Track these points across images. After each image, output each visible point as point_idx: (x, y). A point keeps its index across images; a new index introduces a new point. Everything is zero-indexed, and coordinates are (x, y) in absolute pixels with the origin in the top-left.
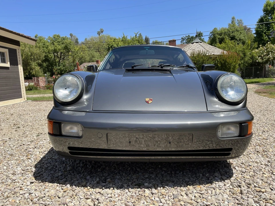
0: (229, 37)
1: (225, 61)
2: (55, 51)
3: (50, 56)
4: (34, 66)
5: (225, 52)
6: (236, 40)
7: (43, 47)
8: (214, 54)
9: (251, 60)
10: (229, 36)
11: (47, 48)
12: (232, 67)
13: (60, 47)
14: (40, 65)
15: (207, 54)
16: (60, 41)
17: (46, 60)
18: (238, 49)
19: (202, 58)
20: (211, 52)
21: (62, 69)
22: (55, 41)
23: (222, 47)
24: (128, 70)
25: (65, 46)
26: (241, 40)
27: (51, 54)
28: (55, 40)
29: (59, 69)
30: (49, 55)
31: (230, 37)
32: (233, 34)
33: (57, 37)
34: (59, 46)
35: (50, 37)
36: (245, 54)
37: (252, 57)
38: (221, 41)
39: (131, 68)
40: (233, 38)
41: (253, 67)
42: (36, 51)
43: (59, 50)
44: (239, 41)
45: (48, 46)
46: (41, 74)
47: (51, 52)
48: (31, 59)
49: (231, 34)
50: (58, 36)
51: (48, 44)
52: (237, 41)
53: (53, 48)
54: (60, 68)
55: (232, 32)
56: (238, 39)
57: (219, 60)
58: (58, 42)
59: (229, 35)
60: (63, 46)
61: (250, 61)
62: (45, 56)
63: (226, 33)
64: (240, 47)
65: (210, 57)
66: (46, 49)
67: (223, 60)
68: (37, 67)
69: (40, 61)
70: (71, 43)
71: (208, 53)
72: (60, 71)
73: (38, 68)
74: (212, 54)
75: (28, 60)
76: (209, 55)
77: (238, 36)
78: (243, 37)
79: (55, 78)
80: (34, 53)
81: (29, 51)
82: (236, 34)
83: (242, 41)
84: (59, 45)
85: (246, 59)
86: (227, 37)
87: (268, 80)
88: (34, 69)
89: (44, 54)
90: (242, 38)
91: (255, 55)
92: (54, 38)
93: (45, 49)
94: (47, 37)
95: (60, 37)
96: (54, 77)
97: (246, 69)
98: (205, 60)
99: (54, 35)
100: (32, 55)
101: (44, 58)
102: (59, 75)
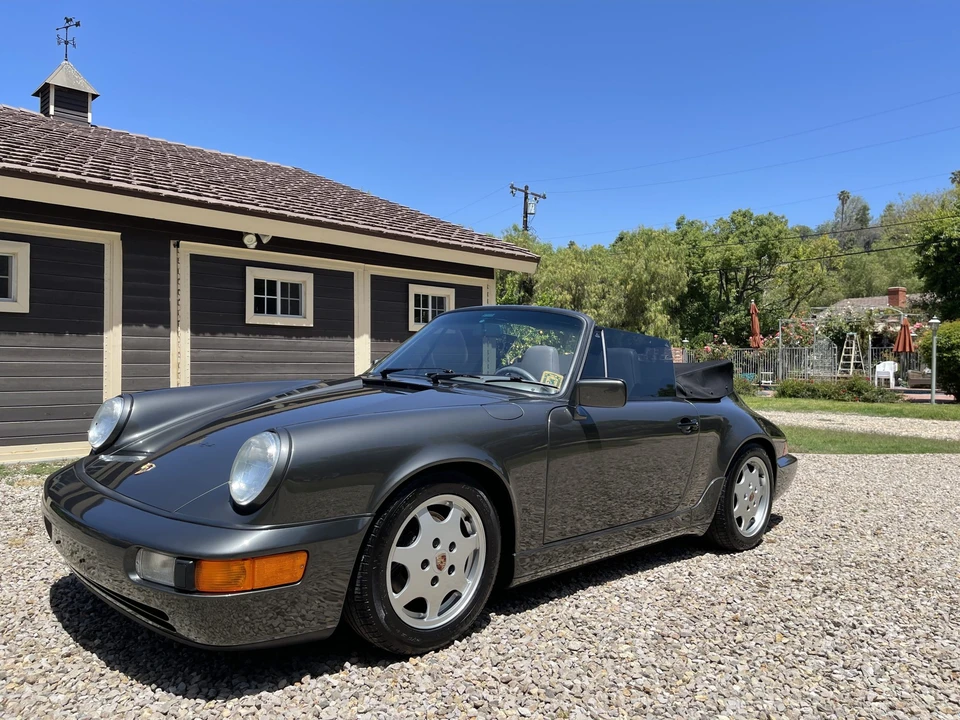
2: (726, 268)
3: (707, 280)
4: (653, 315)
7: (689, 256)
11: (700, 257)
13: (740, 251)
14: (674, 312)
16: (749, 229)
17: (695, 291)
21: (743, 322)
25: (762, 246)
27: (710, 276)
28: (740, 225)
29: (732, 324)
30: (704, 279)
33: (740, 219)
34: (740, 246)
35: (721, 219)
42: (667, 268)
43: (741, 260)
45: (704, 250)
46: (674, 337)
47: (712, 267)
48: (649, 292)
50: (744, 215)
51: (704, 244)
53: (718, 256)
54: (736, 320)
58: (742, 233)
60: (754, 246)
62: (693, 281)
66: (698, 260)
68: (660, 317)
69: (672, 298)
70: (783, 235)
72: (736, 329)
73: (662, 319)
75: (640, 294)
79: (712, 351)
80: (658, 274)
81: (646, 269)
84: (741, 242)
88: (653, 321)
89: (686, 278)
92: (733, 221)
93: (694, 259)
94: (712, 223)
95: (750, 219)
96: (710, 349)
99: (734, 213)
100: (653, 280)
101: (686, 289)
102: (725, 343)
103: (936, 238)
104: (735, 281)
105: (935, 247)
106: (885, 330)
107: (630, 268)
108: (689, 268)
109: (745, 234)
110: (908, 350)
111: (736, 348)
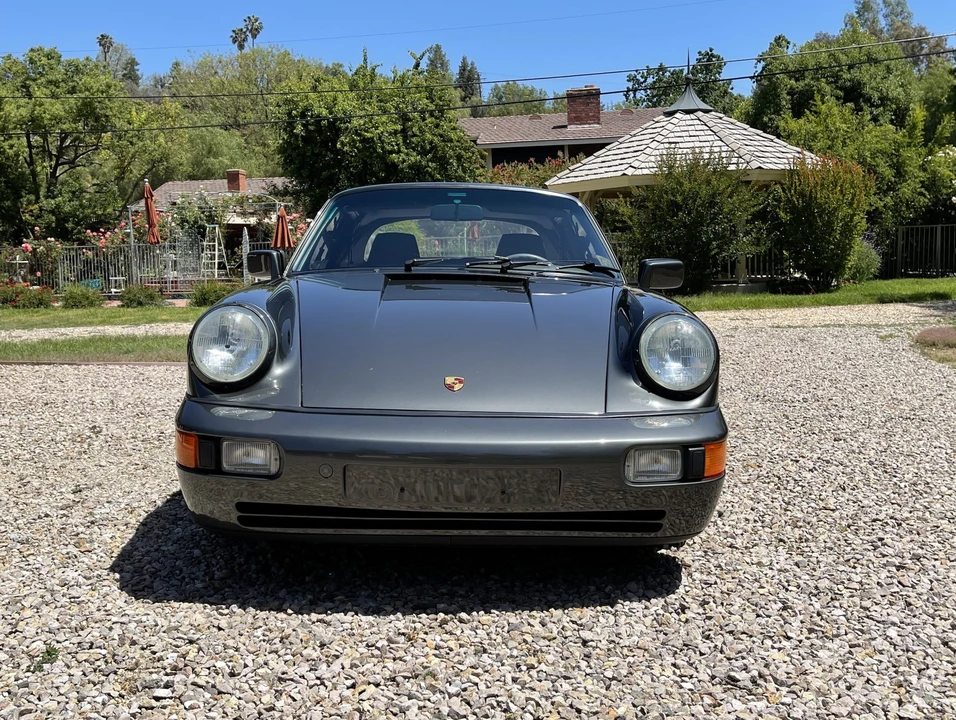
0: (837, 87)
1: (809, 200)
2: (34, 125)
3: (11, 147)
5: (811, 158)
6: (868, 100)
8: (760, 168)
9: (925, 197)
10: (836, 82)
12: (838, 226)
13: (57, 108)
15: (732, 167)
16: (60, 77)
18: (868, 146)
19: (708, 182)
20: (747, 157)
21: (67, 208)
22: (34, 80)
23: (803, 132)
24: (393, 279)
25: (85, 104)
26: (889, 99)
27: (14, 141)
28: (36, 72)
29: (52, 212)
30: (5, 144)
31: (841, 89)
32: (855, 73)
33: (44, 60)
34: (53, 101)
35: (9, 57)
36: (900, 171)
37: (932, 184)
38: (802, 104)
39: (401, 271)
40: (853, 94)
41: (939, 226)
43: (57, 119)
44: (878, 106)
47: (15, 128)
49: (847, 76)
50: (49, 56)
52: (872, 105)
53: (24, 112)
54: (58, 206)
55: (851, 67)
56: (876, 96)
57: (784, 190)
58: (50, 82)
59: (837, 77)
60: (72, 101)
61: (922, 199)
63: (821, 68)
64: (881, 135)
65: (742, 180)
67: (802, 195)
70: (112, 91)
71: (734, 160)
72: (57, 219)
74: (755, 164)
76: (737, 170)
77: (874, 84)
78: (900, 90)
79: (34, 250)
82: (864, 74)
83: (894, 106)
84: (54, 96)
85: (906, 190)
86: (828, 88)
90: (896, 92)
91: (945, 171)
92: (32, 61)
95: (59, 62)
96: (30, 247)
97: (907, 235)
98: (719, 194)
99: (32, 50)
102: (53, 239)
103: (303, 115)
104: (45, 151)
105: (303, 125)
106: (259, 223)
109: (55, 83)
110: (287, 245)
111: (67, 245)
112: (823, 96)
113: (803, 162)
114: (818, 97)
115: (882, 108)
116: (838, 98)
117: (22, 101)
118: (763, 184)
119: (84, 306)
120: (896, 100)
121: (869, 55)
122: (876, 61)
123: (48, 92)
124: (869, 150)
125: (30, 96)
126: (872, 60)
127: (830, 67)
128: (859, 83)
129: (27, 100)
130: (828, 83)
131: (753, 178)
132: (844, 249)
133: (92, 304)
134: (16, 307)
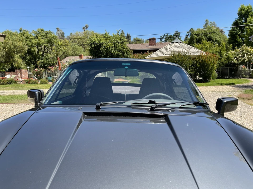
0: (206, 38)
1: (204, 62)
2: (39, 45)
3: (33, 49)
4: (16, 59)
5: (204, 53)
6: (213, 41)
8: (193, 55)
9: (227, 61)
10: (206, 37)
11: (30, 41)
12: (210, 68)
13: (43, 41)
14: (23, 58)
15: (187, 55)
16: (44, 35)
17: (29, 52)
18: (215, 50)
19: (182, 58)
20: (190, 52)
21: (45, 62)
22: (39, 35)
23: (200, 47)
25: (49, 40)
26: (217, 41)
28: (39, 33)
29: (42, 63)
30: (32, 48)
31: (207, 38)
32: (210, 35)
33: (41, 31)
34: (42, 39)
35: (34, 30)
36: (221, 55)
37: (228, 59)
38: (199, 41)
40: (210, 39)
41: (229, 68)
42: (20, 44)
43: (43, 43)
44: (215, 42)
45: (31, 39)
46: (24, 66)
47: (34, 45)
48: (14, 52)
49: (208, 36)
50: (42, 30)
51: (31, 37)
52: (214, 42)
53: (36, 42)
54: (43, 61)
55: (209, 34)
56: (214, 40)
57: (198, 60)
58: (42, 36)
59: (206, 36)
60: (47, 40)
61: (226, 62)
62: (29, 49)
63: (203, 34)
64: (216, 48)
65: (189, 57)
66: (30, 42)
67: (202, 61)
68: (19, 60)
69: (22, 54)
70: (55, 38)
71: (188, 53)
72: (43, 64)
73: (20, 61)
74: (192, 54)
75: (11, 52)
76: (188, 55)
77: (214, 37)
78: (219, 39)
79: (38, 70)
80: (17, 46)
81: (12, 44)
82: (212, 35)
83: (218, 42)
84: (42, 38)
85: (223, 60)
86: (204, 38)
87: (244, 81)
88: (17, 61)
89: (26, 48)
90: (218, 39)
91: (231, 56)
92: (38, 31)
93: (28, 42)
94: (31, 31)
95: (44, 32)
96: (37, 70)
97: (222, 69)
98: (185, 61)
99: (38, 29)
100: (15, 48)
101: (27, 51)
102: (42, 68)
104: (41, 50)
105: (94, 45)
107: (7, 43)
108: (27, 45)
109: (43, 36)
111: (45, 70)
112: (203, 40)
113: (202, 54)
114: (202, 40)
115: (216, 42)
116: (207, 40)
117: (36, 39)
118: (194, 58)
119: (44, 84)
120: (218, 41)
121: (213, 31)
122: (215, 33)
123: (41, 37)
124: (215, 51)
125: (37, 38)
126: (214, 32)
127: (205, 33)
128: (211, 37)
129: (37, 39)
130: (204, 37)
131: (192, 57)
132: (212, 73)
133: (46, 83)
134: (29, 84)
